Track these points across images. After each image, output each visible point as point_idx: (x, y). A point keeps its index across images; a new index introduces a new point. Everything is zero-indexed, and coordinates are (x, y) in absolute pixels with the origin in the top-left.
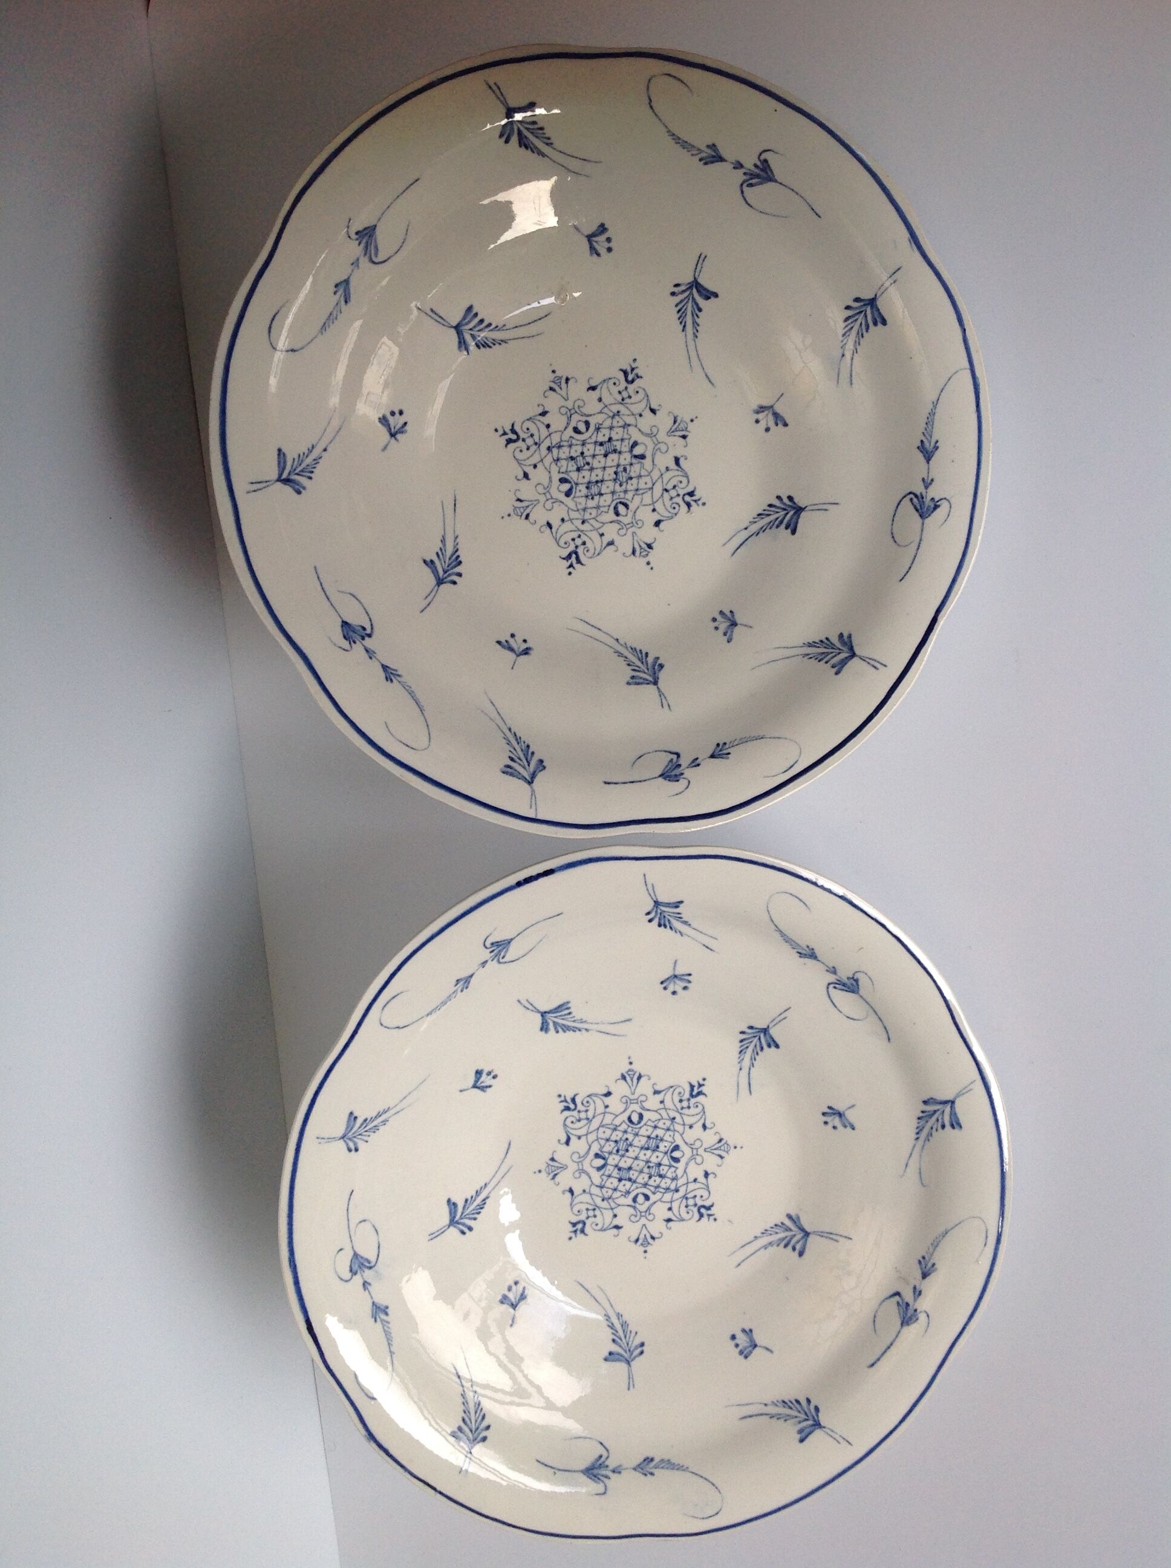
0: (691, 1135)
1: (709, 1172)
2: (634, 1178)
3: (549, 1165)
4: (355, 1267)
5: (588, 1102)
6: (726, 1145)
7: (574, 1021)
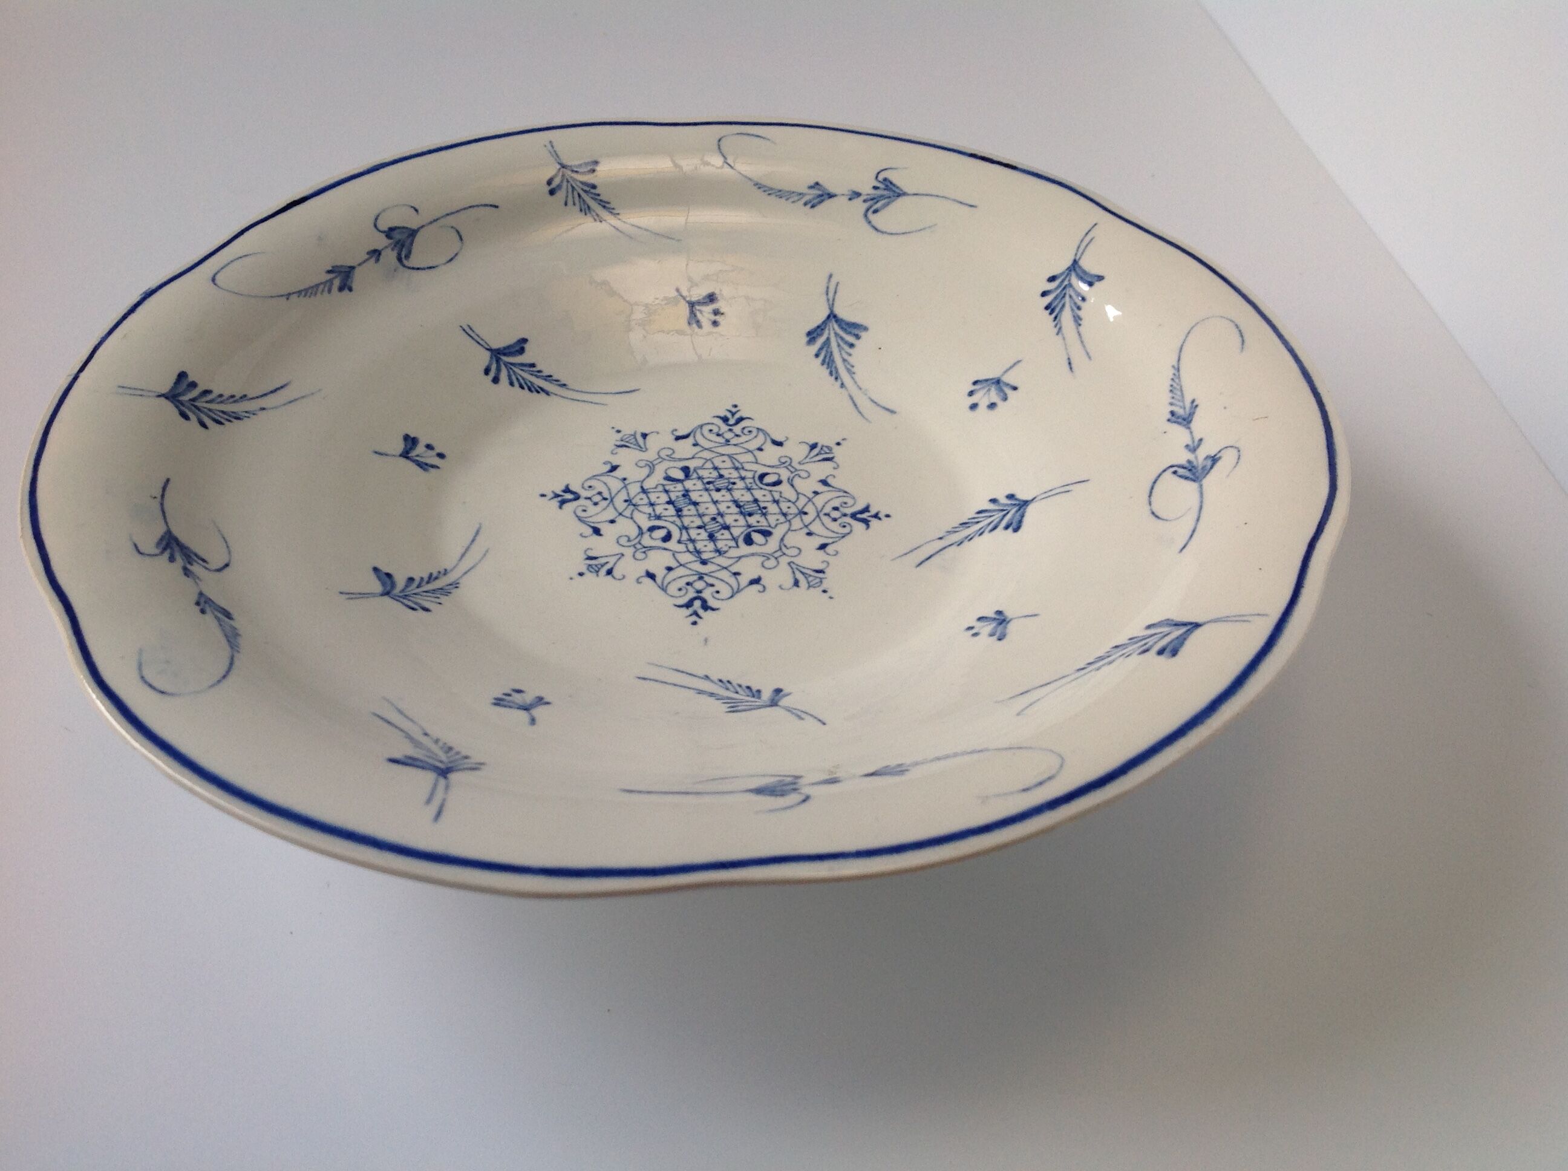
0: (797, 539)
1: (762, 582)
2: (685, 512)
3: (634, 435)
4: (397, 235)
5: (750, 432)
6: (818, 580)
7: (844, 360)
